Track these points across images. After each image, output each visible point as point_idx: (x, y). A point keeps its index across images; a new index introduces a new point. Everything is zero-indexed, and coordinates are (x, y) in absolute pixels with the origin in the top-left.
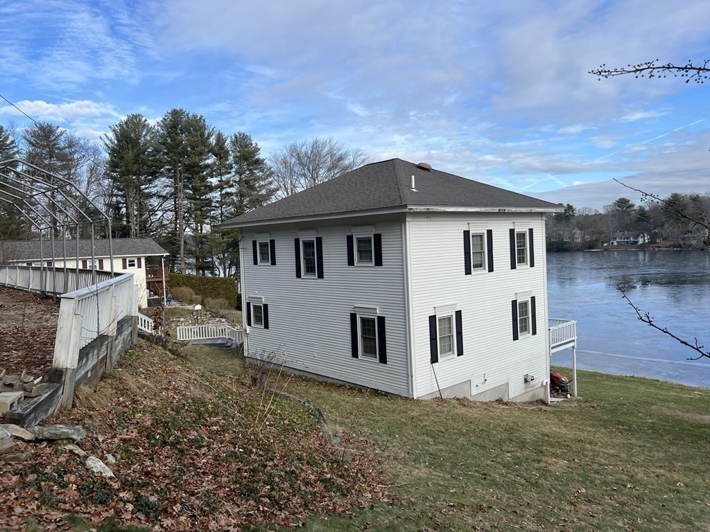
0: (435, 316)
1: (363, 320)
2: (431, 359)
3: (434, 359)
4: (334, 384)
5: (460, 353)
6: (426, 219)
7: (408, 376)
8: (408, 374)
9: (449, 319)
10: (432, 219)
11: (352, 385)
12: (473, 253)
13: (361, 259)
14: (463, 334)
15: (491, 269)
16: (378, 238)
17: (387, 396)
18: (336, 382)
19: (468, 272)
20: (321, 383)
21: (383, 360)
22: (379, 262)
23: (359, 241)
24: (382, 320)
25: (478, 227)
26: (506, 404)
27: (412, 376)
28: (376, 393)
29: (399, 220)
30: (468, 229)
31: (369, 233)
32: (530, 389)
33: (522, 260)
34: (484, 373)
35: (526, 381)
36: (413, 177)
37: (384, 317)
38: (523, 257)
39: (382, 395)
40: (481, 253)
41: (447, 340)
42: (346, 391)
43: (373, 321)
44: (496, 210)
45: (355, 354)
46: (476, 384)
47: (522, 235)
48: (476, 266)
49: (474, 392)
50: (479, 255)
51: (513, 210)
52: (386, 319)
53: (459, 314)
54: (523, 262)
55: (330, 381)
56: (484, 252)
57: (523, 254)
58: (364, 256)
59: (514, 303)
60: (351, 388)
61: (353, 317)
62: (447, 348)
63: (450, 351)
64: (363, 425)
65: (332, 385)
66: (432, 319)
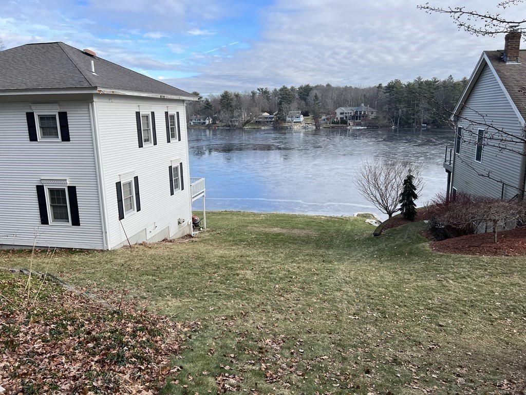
0: (120, 182)
1: (52, 191)
2: (119, 217)
3: (121, 217)
4: (22, 251)
5: (139, 209)
6: (108, 101)
7: (103, 232)
8: (102, 232)
9: (130, 183)
10: (113, 101)
11: (42, 249)
12: (143, 130)
13: (45, 134)
14: (140, 195)
15: (155, 144)
16: (63, 116)
17: (83, 252)
18: (24, 248)
19: (141, 146)
20: (8, 251)
21: (76, 222)
22: (66, 137)
23: (42, 118)
24: (72, 190)
25: (145, 109)
26: (171, 241)
27: (106, 233)
28: (71, 251)
29: (86, 100)
30: (138, 111)
31: (53, 111)
32: (182, 228)
33: (173, 136)
34: (154, 222)
35: (179, 223)
36: (92, 62)
37: (75, 187)
38: (174, 134)
39: (77, 252)
40: (148, 130)
41: (129, 200)
42: (39, 255)
43: (63, 190)
44: (158, 96)
45: (44, 221)
46: (149, 231)
47: (172, 117)
48: (145, 141)
49: (149, 236)
50: (146, 131)
51: (169, 97)
52: (76, 188)
53: (136, 179)
54: (174, 137)
55: (16, 248)
56: (150, 129)
57: (174, 131)
58: (49, 131)
59: (170, 167)
60: (43, 251)
61: (40, 189)
62: (129, 208)
63: (131, 208)
64: (84, 279)
65: (20, 251)
66: (118, 185)
